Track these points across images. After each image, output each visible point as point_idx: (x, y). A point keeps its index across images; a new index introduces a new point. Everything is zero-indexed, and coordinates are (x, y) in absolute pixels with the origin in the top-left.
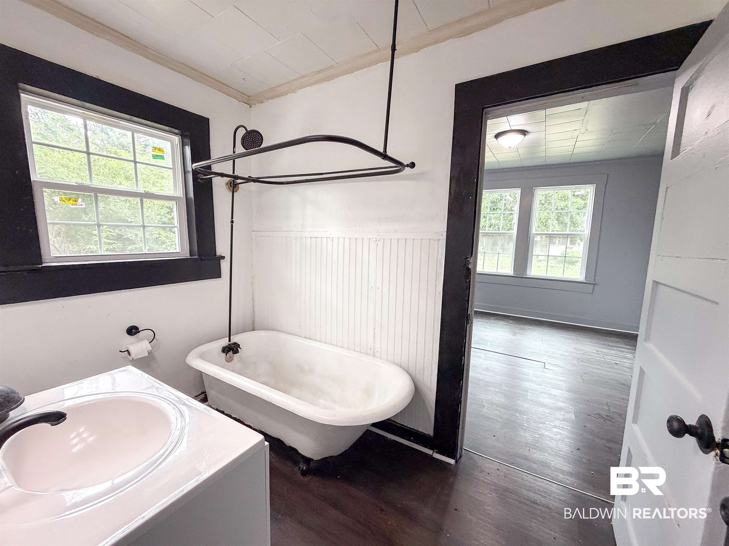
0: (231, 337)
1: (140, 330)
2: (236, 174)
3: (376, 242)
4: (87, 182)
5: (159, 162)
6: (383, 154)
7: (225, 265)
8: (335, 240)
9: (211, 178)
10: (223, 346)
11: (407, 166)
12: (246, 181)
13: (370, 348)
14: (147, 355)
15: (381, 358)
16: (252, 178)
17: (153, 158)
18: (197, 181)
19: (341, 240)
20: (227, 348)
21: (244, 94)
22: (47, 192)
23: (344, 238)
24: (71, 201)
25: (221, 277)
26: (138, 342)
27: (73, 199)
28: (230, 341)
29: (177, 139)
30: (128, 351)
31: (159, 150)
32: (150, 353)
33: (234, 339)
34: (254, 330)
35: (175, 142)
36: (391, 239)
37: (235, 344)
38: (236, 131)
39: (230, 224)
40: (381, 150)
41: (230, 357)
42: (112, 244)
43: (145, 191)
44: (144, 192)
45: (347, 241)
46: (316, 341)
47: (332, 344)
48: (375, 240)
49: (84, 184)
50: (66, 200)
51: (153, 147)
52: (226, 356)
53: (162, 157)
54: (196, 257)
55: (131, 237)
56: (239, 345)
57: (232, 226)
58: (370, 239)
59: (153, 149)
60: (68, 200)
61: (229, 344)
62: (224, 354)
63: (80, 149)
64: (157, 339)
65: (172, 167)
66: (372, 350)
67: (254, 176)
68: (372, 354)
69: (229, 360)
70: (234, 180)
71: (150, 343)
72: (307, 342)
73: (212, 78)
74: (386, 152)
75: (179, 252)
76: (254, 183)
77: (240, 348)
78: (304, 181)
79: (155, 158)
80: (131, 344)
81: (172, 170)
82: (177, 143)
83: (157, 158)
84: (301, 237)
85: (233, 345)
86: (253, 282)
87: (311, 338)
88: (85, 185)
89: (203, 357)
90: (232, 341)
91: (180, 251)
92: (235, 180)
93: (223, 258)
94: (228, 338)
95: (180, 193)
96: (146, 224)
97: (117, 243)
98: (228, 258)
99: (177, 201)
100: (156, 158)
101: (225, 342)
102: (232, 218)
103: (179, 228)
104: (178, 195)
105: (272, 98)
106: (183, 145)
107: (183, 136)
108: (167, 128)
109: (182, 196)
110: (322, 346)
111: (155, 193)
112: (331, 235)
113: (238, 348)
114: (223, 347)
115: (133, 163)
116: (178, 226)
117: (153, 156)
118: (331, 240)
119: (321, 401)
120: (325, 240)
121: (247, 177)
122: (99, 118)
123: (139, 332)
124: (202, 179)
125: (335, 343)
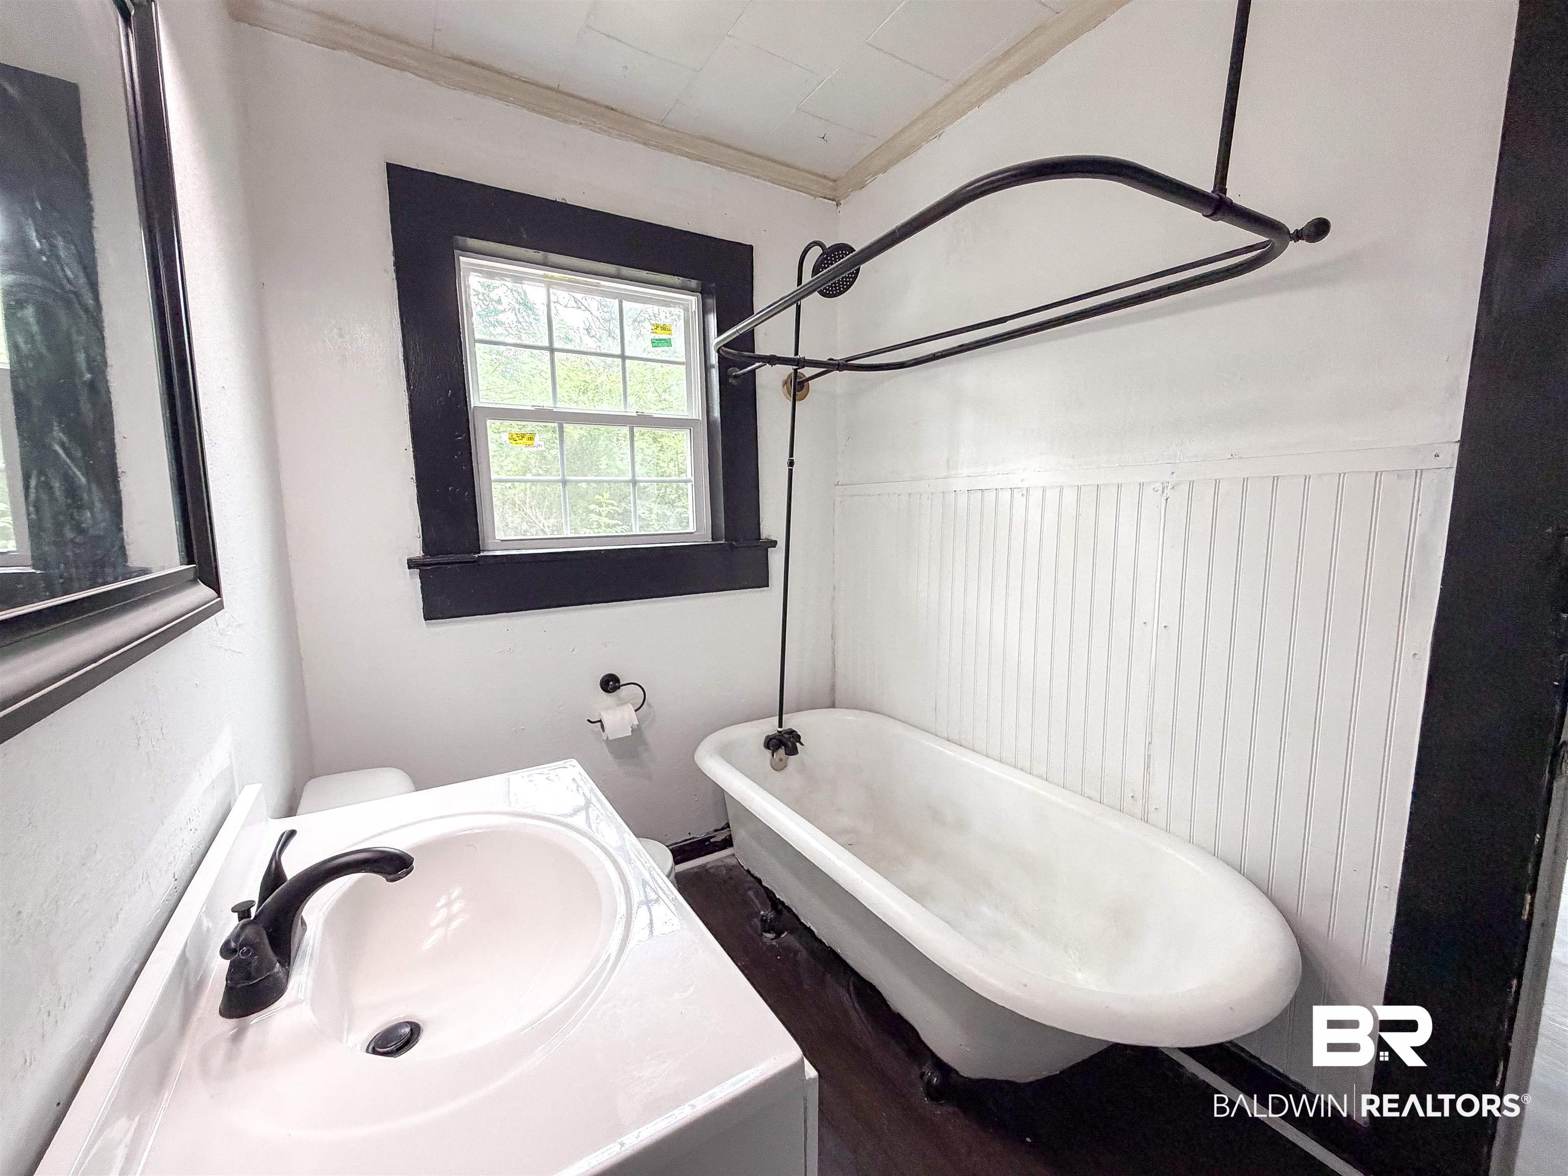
0: (784, 716)
1: (622, 683)
2: (801, 355)
3: (1163, 492)
4: (548, 404)
5: (660, 353)
6: (1212, 198)
7: (776, 558)
8: (1036, 495)
9: (754, 371)
10: (766, 735)
11: (1298, 236)
12: (825, 369)
13: (1132, 797)
14: (630, 734)
15: (1167, 831)
16: (836, 360)
17: (653, 347)
18: (728, 381)
19: (1053, 495)
20: (775, 740)
21: (825, 177)
22: (492, 425)
23: (1061, 489)
24: (525, 440)
25: (767, 586)
26: (618, 705)
27: (528, 435)
28: (780, 726)
29: (693, 301)
30: (600, 721)
31: (664, 328)
32: (637, 731)
33: (792, 722)
34: (833, 706)
35: (692, 306)
36: (1217, 482)
37: (792, 732)
38: (804, 257)
39: (787, 468)
40: (1207, 185)
41: (781, 760)
42: (614, 526)
43: (637, 412)
44: (635, 414)
45: (1070, 496)
46: (977, 752)
47: (1019, 766)
48: (1159, 486)
49: (543, 406)
50: (517, 439)
51: (653, 325)
52: (773, 756)
53: (668, 343)
54: (722, 542)
55: (644, 513)
56: (799, 737)
57: (791, 472)
58: (1141, 485)
59: (653, 328)
60: (521, 438)
61: (779, 732)
62: (768, 753)
63: (539, 344)
64: (649, 705)
65: (685, 360)
66: (1140, 802)
67: (839, 356)
68: (1139, 812)
69: (779, 767)
70: (796, 370)
71: (636, 711)
72: (950, 752)
73: (759, 157)
74: (1224, 191)
75: (693, 531)
76: (840, 371)
77: (802, 744)
78: (957, 350)
79: (655, 346)
80: (607, 709)
81: (685, 366)
82: (694, 309)
83: (660, 344)
84: (944, 492)
85: (787, 736)
86: (833, 598)
87: (963, 743)
88: (545, 408)
89: (726, 753)
90: (787, 726)
91: (695, 530)
92: (798, 371)
93: (774, 544)
94: (778, 717)
95: (696, 412)
96: (637, 478)
97: (622, 525)
98: (782, 544)
99: (692, 429)
100: (657, 346)
101: (770, 726)
102: (791, 455)
103: (693, 484)
104: (694, 415)
105: (884, 169)
106: (705, 312)
107: (704, 292)
108: (676, 280)
109: (701, 419)
110: (992, 768)
111: (655, 416)
112: (1022, 481)
113: (798, 744)
114: (768, 737)
115: (620, 360)
116: (693, 479)
117: (652, 342)
118: (1022, 495)
119: (984, 909)
120: (1005, 496)
121: (825, 359)
122: (567, 281)
123: (619, 688)
124: (736, 377)
125: (1027, 765)
